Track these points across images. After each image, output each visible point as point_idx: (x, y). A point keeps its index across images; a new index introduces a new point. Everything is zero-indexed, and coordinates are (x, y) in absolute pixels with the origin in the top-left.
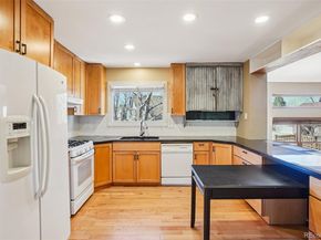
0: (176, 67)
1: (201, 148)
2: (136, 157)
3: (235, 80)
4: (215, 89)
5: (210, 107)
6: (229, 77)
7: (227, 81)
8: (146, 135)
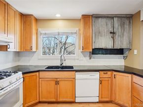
0: (86, 17)
1: (105, 76)
2: (57, 83)
3: (127, 26)
4: (113, 33)
5: (109, 45)
6: (122, 25)
7: (121, 27)
8: (64, 65)
